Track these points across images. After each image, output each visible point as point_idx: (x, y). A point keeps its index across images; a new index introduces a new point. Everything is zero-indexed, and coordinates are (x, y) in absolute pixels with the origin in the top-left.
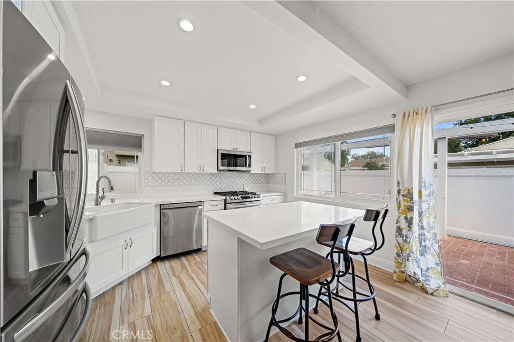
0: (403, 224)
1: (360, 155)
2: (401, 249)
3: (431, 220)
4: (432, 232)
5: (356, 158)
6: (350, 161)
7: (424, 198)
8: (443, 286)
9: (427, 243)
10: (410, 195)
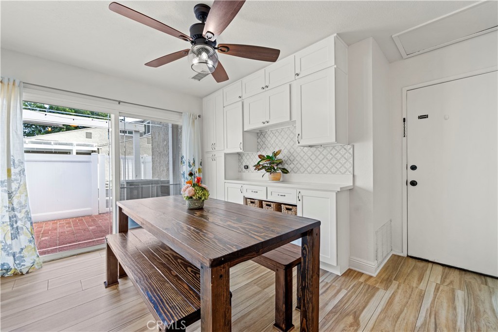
8: (37, 259)
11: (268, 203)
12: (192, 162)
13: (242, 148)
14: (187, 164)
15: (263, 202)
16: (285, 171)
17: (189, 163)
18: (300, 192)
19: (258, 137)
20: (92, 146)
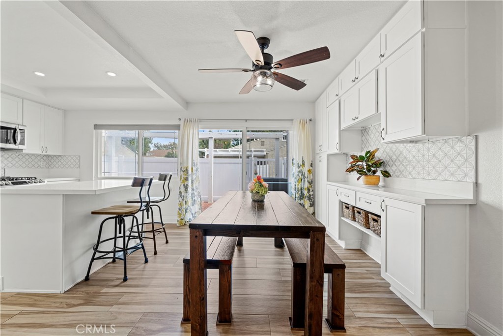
0: (183, 189)
1: (162, 145)
2: (181, 206)
3: (197, 184)
4: (197, 191)
5: (158, 147)
6: (152, 150)
7: (194, 172)
9: (195, 198)
10: (187, 171)
11: (359, 210)
12: (301, 163)
13: (338, 148)
14: (296, 165)
15: (355, 208)
16: (386, 174)
17: (298, 164)
18: (383, 201)
19: (363, 135)
20: (262, 151)
